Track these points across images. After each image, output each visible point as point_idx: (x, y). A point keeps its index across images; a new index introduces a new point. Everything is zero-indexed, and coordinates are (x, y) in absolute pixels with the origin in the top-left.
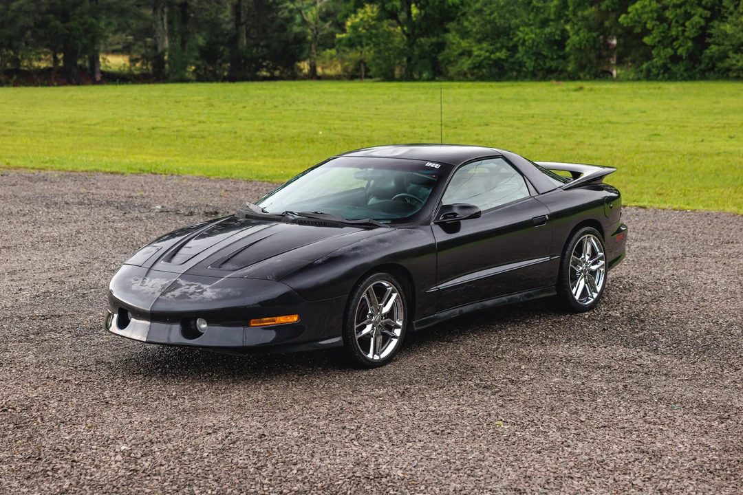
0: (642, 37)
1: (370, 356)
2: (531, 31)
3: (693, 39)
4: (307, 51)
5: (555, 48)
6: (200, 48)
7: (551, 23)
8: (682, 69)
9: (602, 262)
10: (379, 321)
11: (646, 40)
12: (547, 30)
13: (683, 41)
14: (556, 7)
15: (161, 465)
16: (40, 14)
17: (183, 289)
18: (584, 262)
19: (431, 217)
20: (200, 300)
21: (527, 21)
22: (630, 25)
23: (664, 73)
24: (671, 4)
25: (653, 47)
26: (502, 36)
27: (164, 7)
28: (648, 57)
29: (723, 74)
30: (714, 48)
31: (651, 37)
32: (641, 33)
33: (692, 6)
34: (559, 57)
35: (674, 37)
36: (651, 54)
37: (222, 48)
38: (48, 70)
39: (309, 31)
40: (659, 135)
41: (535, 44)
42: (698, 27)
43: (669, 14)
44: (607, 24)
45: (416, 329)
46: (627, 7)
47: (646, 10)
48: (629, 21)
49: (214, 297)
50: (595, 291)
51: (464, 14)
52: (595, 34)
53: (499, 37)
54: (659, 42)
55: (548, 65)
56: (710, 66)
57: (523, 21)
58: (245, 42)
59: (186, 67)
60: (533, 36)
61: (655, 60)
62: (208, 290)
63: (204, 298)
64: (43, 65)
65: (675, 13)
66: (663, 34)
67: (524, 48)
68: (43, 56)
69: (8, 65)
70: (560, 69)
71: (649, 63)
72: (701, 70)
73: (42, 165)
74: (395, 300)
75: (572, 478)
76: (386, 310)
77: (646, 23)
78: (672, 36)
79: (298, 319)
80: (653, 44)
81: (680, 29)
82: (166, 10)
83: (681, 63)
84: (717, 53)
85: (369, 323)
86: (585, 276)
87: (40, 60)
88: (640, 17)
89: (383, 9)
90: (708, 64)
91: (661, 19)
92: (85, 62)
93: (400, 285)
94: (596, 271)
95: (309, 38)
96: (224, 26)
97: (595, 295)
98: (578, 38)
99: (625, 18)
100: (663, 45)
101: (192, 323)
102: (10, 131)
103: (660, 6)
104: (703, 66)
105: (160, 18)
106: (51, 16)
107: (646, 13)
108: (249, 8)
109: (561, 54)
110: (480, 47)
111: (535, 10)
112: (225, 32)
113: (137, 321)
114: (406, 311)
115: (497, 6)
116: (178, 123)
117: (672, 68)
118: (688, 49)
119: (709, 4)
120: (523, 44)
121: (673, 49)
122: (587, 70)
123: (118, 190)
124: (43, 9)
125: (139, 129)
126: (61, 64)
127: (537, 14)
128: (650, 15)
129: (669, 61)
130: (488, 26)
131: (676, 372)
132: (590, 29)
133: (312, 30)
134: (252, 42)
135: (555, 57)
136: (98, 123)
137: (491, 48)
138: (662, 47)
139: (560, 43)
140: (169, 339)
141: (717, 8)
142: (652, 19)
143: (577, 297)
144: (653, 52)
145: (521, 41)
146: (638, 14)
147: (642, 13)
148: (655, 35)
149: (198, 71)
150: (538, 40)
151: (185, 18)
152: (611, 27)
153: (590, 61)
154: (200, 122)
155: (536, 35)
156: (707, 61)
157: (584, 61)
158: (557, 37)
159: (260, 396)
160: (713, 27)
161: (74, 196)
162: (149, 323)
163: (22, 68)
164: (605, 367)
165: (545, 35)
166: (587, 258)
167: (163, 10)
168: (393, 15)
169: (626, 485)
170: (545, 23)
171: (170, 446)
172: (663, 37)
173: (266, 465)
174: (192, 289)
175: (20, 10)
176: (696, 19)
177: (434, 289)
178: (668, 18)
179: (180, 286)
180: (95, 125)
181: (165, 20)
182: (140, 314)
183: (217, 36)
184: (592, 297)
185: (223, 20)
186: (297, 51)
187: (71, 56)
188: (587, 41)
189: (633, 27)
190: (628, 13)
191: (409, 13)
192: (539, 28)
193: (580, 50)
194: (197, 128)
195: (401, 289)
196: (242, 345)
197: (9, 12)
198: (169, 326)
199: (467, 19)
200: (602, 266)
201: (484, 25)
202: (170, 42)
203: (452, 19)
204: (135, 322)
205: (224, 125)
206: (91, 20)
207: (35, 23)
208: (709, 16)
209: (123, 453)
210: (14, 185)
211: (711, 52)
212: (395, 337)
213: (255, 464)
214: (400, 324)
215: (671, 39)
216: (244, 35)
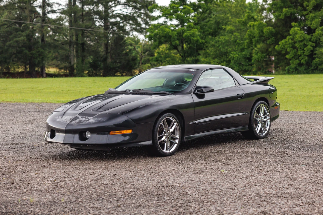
0: (285, 56)
1: (165, 151)
2: (237, 53)
3: (308, 56)
4: (138, 64)
5: (247, 61)
6: (90, 63)
7: (245, 50)
8: (303, 69)
9: (269, 117)
10: (168, 135)
11: (287, 56)
12: (244, 53)
13: (303, 57)
14: (247, 43)
15: (69, 184)
16: (19, 47)
17: (80, 119)
18: (261, 117)
19: (191, 91)
20: (87, 123)
21: (235, 49)
22: (280, 50)
23: (295, 71)
24: (298, 41)
25: (290, 60)
26: (224, 56)
27: (74, 45)
28: (288, 64)
29: (321, 71)
30: (317, 59)
31: (290, 55)
32: (285, 53)
33: (307, 41)
34: (249, 65)
35: (300, 55)
36: (290, 63)
37: (100, 63)
38: (22, 72)
39: (138, 55)
40: (294, 90)
41: (239, 59)
42: (310, 50)
43: (297, 45)
44: (270, 50)
45: (185, 140)
46: (278, 42)
47: (287, 43)
48: (279, 48)
49: (94, 122)
50: (266, 130)
51: (207, 47)
52: (265, 55)
53: (222, 56)
54: (293, 57)
55: (244, 68)
56: (316, 67)
57: (233, 49)
58: (110, 60)
59: (84, 71)
60: (238, 55)
61: (291, 65)
62: (91, 119)
63: (89, 122)
64: (20, 70)
65: (299, 44)
66: (294, 54)
67: (234, 61)
68: (20, 66)
69: (4, 70)
70: (249, 70)
71: (289, 66)
72: (312, 69)
73: (19, 101)
74: (176, 126)
75: (256, 185)
76: (171, 130)
77: (287, 49)
78: (298, 55)
79: (132, 132)
80: (290, 58)
81: (302, 51)
82: (75, 46)
83: (303, 66)
84: (318, 61)
85: (164, 135)
86: (261, 123)
87: (19, 68)
88: (284, 46)
89: (171, 45)
90: (315, 67)
91: (294, 47)
92: (39, 69)
93: (178, 119)
94: (266, 121)
95: (139, 59)
96: (101, 53)
97: (266, 132)
98: (257, 56)
99: (278, 47)
100: (295, 58)
101: (84, 134)
102: (4, 92)
103: (293, 41)
104: (312, 68)
105: (72, 49)
106: (24, 48)
107: (287, 45)
108: (112, 45)
109: (250, 63)
110: (214, 61)
111: (238, 44)
112: (101, 56)
113: (59, 134)
114: (181, 132)
115: (221, 43)
116: (80, 88)
117: (299, 69)
118: (306, 60)
119: (315, 40)
120: (233, 59)
121: (299, 60)
122: (261, 70)
123: (52, 107)
124: (20, 45)
125: (62, 91)
126: (28, 70)
127: (239, 46)
128: (289, 46)
129: (297, 66)
130: (218, 52)
131: (303, 156)
132: (263, 53)
133: (140, 55)
134: (113, 61)
135: (247, 65)
136: (44, 89)
137: (219, 61)
138: (294, 60)
139: (250, 59)
140: (73, 141)
141: (318, 42)
142: (290, 47)
143: (258, 132)
144: (291, 62)
145: (232, 58)
146: (283, 45)
147: (285, 45)
148: (291, 54)
149: (89, 73)
150: (239, 57)
151: (83, 50)
152: (272, 51)
153: (262, 66)
154: (90, 88)
155: (239, 55)
156: (314, 65)
157: (260, 67)
158: (248, 56)
159: (115, 165)
160: (316, 50)
161: (32, 109)
162: (64, 134)
163: (11, 72)
164: (271, 155)
165: (243, 55)
166: (262, 115)
167: (73, 47)
168: (175, 48)
169: (280, 187)
170: (242, 50)
171: (73, 178)
172: (295, 55)
173: (117, 184)
174: (84, 119)
175: (10, 46)
176: (309, 47)
177: (193, 122)
178: (296, 47)
179: (79, 118)
180: (43, 89)
181: (75, 50)
182: (60, 131)
183: (97, 58)
184: (265, 133)
185: (100, 50)
186: (133, 64)
187: (32, 66)
188: (261, 57)
189: (281, 51)
190: (279, 45)
191: (183, 47)
192: (240, 52)
193: (258, 61)
194: (88, 90)
195: (178, 122)
196: (106, 143)
197: (5, 47)
198: (73, 135)
199: (208, 49)
200: (268, 119)
201: (215, 51)
202: (77, 60)
203: (202, 49)
204: (58, 135)
205: (100, 89)
206: (42, 50)
207: (17, 52)
208: (314, 45)
209: (51, 181)
210: (5, 106)
211: (316, 61)
212: (176, 143)
213: (112, 183)
214: (178, 137)
215: (298, 56)
216: (110, 57)
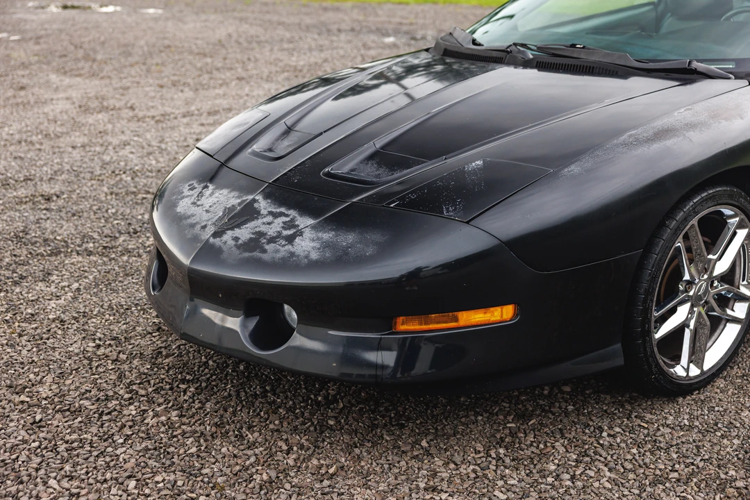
1: (681, 370)
10: (705, 292)
17: (258, 224)
20: (283, 259)
62: (308, 233)
63: (292, 254)
74: (743, 243)
76: (721, 267)
79: (515, 315)
174: (277, 226)
212: (735, 320)
